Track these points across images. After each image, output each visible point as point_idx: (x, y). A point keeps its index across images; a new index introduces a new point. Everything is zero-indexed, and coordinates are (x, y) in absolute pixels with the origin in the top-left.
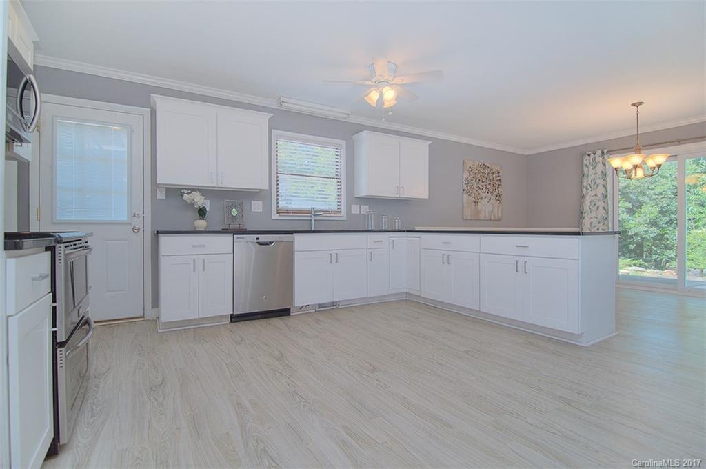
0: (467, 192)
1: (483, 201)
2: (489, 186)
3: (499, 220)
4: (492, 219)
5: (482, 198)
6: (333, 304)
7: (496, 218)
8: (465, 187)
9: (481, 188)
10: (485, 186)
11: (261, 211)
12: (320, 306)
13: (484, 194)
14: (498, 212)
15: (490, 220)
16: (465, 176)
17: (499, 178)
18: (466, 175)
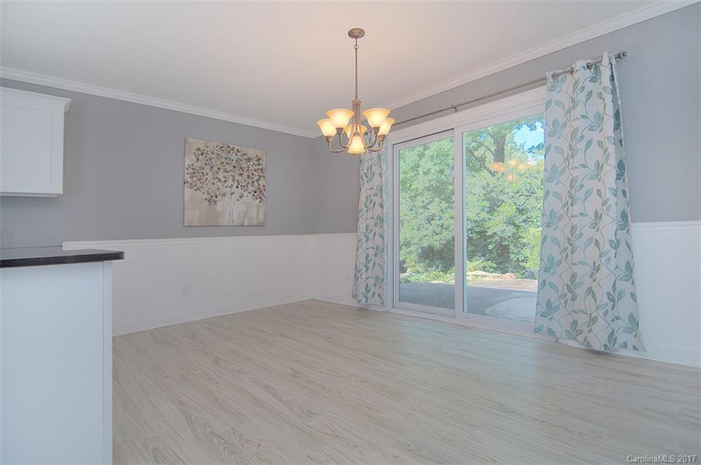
0: (191, 186)
1: (226, 199)
2: (240, 178)
3: (260, 225)
4: (246, 223)
5: (224, 195)
7: (255, 223)
8: (187, 178)
9: (223, 179)
10: (231, 178)
13: (228, 189)
14: (258, 214)
15: (242, 226)
16: (188, 162)
17: (260, 167)
18: (189, 160)
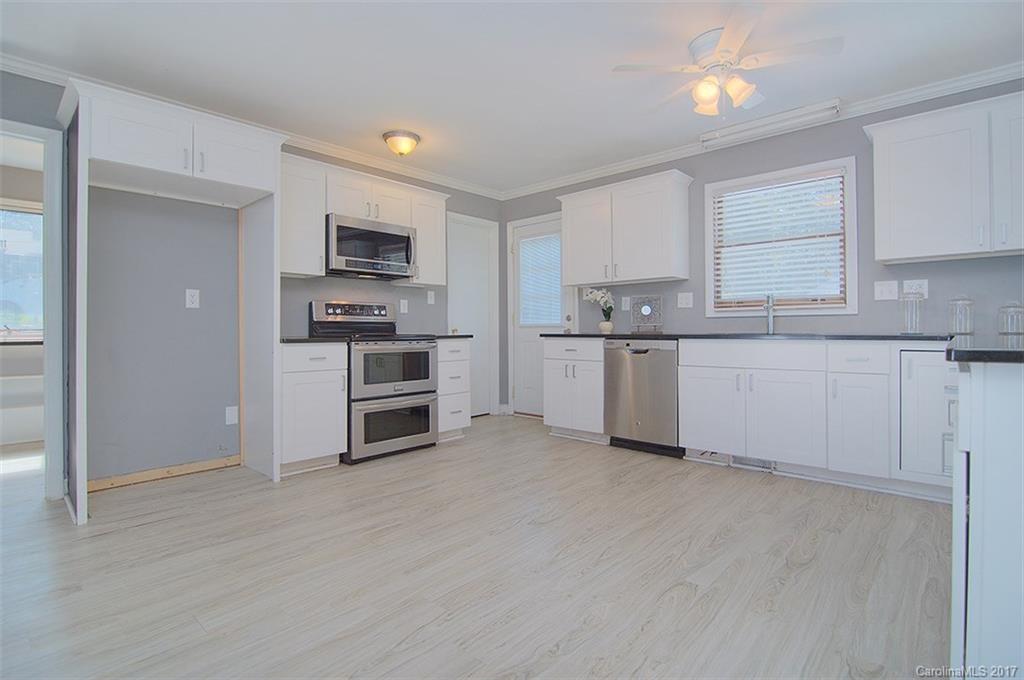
6: (765, 465)
11: (691, 306)
12: (736, 459)
